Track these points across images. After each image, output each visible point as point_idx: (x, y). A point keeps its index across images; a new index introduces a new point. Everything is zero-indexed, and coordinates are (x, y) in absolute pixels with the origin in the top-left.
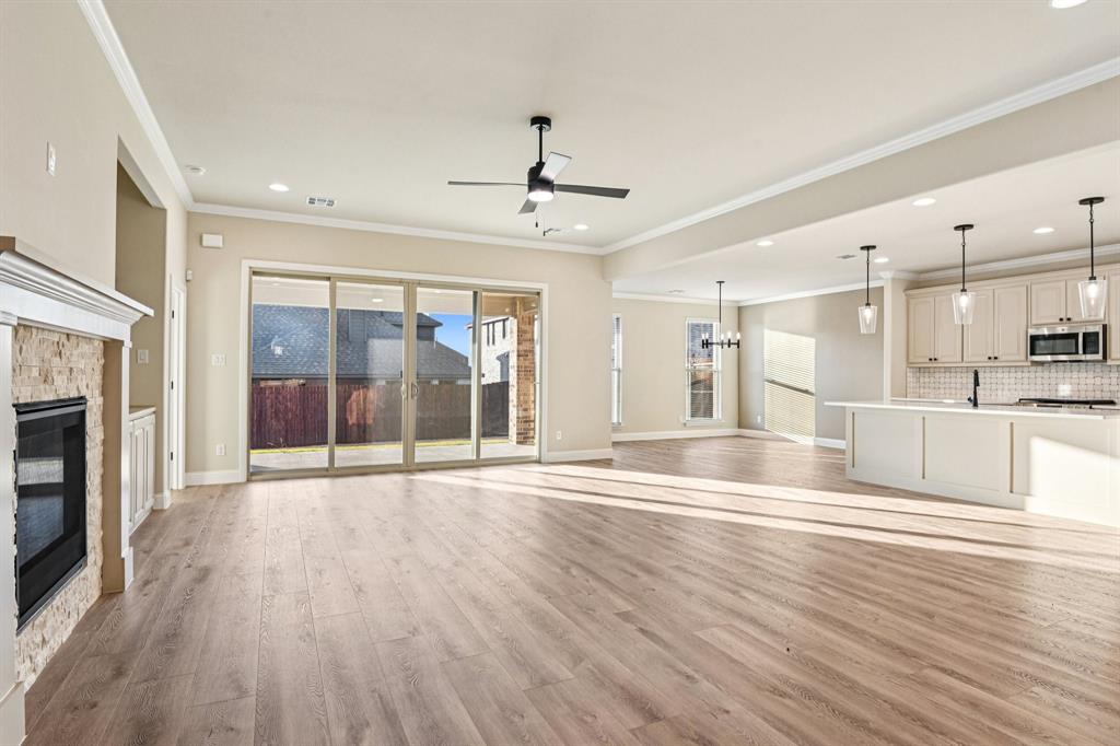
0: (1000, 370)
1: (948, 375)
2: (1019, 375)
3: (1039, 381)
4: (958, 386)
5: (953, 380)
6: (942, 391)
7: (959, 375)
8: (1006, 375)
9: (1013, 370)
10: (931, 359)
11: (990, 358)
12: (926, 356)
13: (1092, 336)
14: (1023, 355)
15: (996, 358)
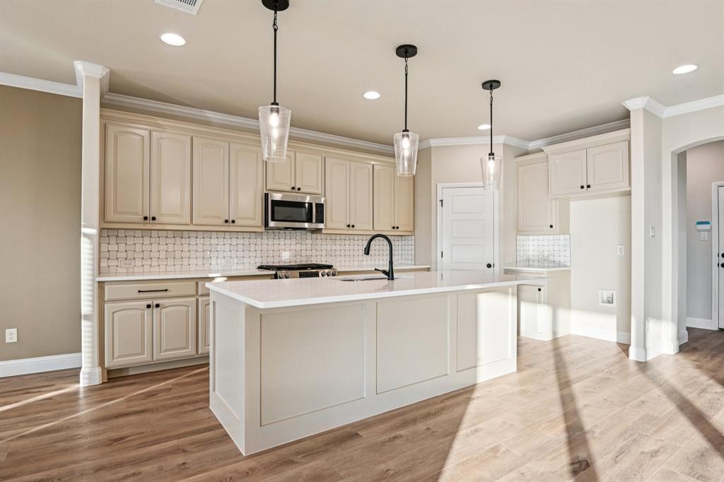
0: (214, 235)
1: (147, 240)
2: (234, 241)
3: (252, 247)
4: (163, 255)
5: (155, 247)
6: (138, 263)
7: (163, 241)
8: (221, 241)
9: (228, 235)
10: (146, 218)
11: (226, 221)
12: (137, 214)
13: (320, 207)
14: (259, 220)
15: (233, 222)
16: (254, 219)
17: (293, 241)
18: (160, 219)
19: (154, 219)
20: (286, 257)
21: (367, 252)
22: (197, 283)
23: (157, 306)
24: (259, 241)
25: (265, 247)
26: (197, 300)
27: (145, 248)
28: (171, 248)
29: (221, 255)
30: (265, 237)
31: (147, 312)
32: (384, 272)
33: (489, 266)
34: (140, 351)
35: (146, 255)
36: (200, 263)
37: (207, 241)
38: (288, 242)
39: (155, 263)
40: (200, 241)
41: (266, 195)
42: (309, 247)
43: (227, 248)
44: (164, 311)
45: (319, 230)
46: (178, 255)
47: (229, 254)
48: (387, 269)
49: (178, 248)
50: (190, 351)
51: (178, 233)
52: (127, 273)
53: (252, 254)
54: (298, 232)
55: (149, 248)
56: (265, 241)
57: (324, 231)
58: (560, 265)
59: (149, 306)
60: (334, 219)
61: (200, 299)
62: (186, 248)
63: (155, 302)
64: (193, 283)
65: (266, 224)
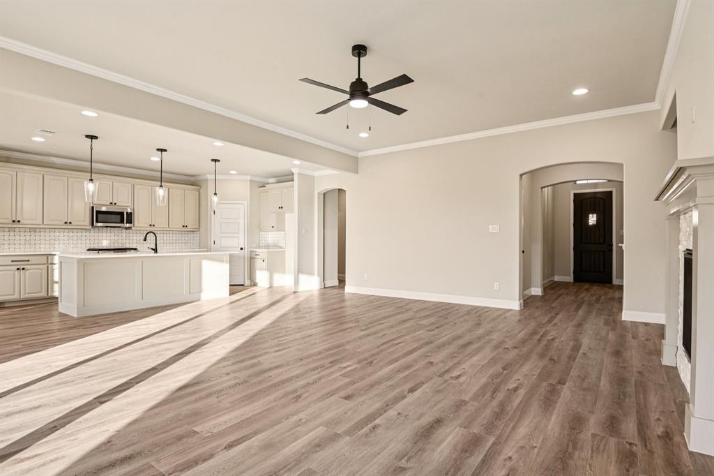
1: (12, 233)
3: (84, 238)
4: (22, 242)
7: (22, 234)
9: (66, 231)
10: (14, 221)
11: (66, 223)
12: (8, 219)
13: (130, 215)
14: (87, 221)
15: (70, 223)
16: (84, 221)
17: (113, 234)
18: (22, 222)
19: (19, 221)
20: (105, 244)
21: (145, 240)
22: (47, 258)
23: (23, 269)
24: (88, 234)
25: (92, 238)
26: (48, 267)
27: (11, 238)
28: (28, 238)
29: (61, 242)
30: (92, 232)
31: (17, 272)
32: (152, 249)
33: (242, 249)
34: (12, 293)
35: (12, 242)
36: (47, 247)
37: (52, 234)
38: (109, 235)
39: (17, 246)
40: (47, 234)
41: (93, 207)
42: (124, 238)
43: (66, 238)
44: (27, 272)
45: (130, 228)
46: (32, 242)
47: (67, 242)
48: (154, 248)
49: (32, 238)
50: (43, 294)
51: (33, 230)
52: (14, 252)
53: (84, 242)
54: (116, 229)
55: (13, 238)
56: (92, 234)
57: (133, 228)
58: (281, 248)
59: (18, 269)
60: (140, 221)
61: (50, 266)
62: (38, 238)
63: (22, 267)
64: (45, 257)
65: (93, 225)
